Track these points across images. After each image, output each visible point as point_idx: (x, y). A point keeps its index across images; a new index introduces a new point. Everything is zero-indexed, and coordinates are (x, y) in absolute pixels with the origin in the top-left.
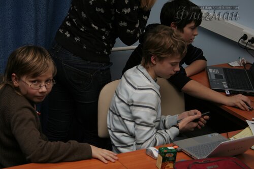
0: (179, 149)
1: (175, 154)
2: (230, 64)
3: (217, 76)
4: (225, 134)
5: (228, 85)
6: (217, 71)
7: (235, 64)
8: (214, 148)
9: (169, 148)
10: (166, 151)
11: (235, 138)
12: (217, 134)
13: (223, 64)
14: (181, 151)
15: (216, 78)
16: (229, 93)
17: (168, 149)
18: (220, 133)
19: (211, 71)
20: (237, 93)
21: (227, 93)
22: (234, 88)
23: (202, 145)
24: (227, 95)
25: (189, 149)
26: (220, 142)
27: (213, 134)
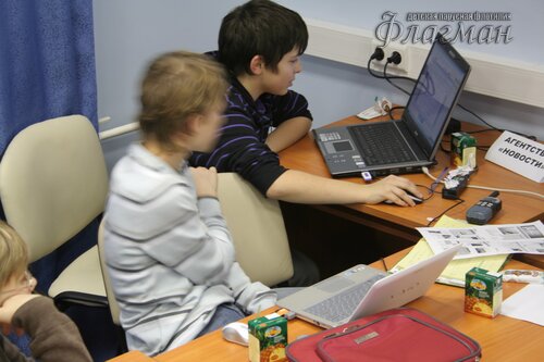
0: (290, 315)
1: (284, 326)
2: (361, 115)
3: (339, 146)
4: (379, 263)
5: (365, 160)
6: (336, 137)
7: (370, 114)
8: (362, 297)
9: (269, 317)
10: (263, 325)
11: (400, 268)
12: (361, 268)
13: (347, 119)
14: (296, 319)
15: (337, 150)
16: (370, 177)
17: (266, 320)
18: (367, 264)
19: (323, 137)
20: (386, 173)
21: (366, 178)
22: (377, 163)
23: (336, 297)
24: (368, 182)
25: (309, 310)
26: (371, 281)
27: (354, 269)
